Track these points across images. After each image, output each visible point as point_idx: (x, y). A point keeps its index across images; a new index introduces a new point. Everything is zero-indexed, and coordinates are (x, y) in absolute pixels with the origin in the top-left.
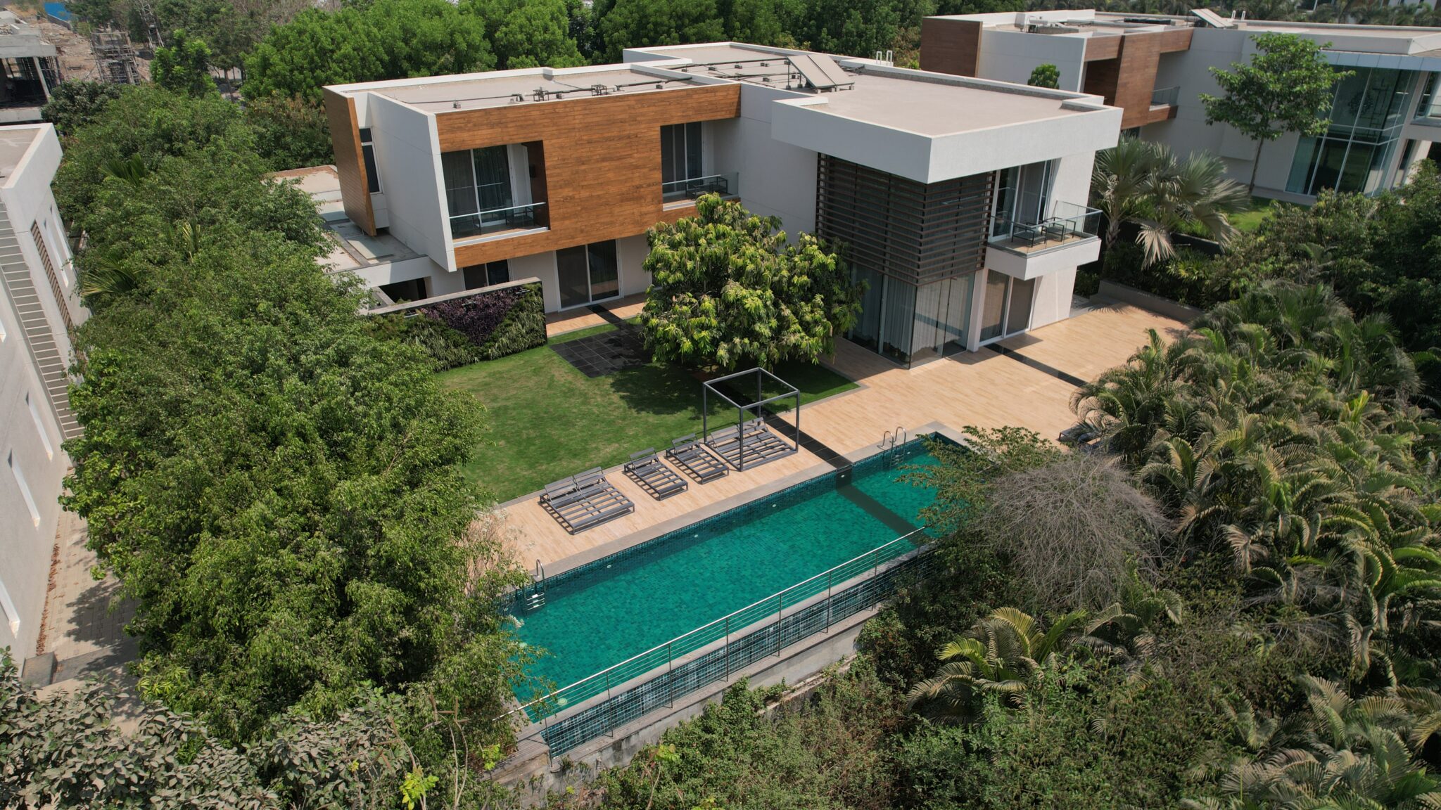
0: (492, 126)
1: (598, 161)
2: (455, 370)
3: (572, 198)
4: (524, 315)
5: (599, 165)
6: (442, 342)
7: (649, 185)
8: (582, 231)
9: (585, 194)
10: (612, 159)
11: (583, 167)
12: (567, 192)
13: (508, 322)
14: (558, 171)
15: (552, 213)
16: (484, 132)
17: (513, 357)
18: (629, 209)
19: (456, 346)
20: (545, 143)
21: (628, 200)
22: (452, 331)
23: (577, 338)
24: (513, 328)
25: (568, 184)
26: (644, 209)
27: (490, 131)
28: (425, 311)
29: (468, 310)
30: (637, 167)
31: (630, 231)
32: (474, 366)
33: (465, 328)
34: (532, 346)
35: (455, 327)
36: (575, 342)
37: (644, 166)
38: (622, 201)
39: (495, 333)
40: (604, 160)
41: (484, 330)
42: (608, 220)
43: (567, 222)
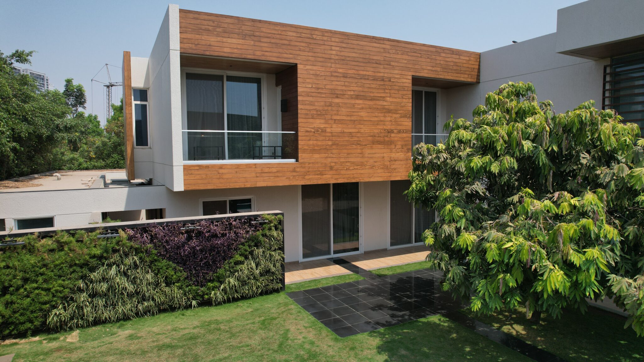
0: (244, 36)
1: (351, 97)
2: (162, 316)
3: (323, 131)
4: (259, 251)
5: (353, 101)
6: (149, 276)
7: (399, 132)
8: (331, 168)
9: (337, 129)
10: (364, 98)
11: (337, 100)
12: (319, 123)
13: (239, 258)
14: (311, 99)
15: (302, 143)
16: (234, 41)
17: (240, 303)
18: (380, 152)
19: (168, 284)
20: (300, 67)
21: (379, 143)
22: (164, 263)
23: (320, 286)
24: (244, 267)
25: (320, 114)
26: (393, 155)
27: (241, 41)
28: (131, 232)
29: (190, 238)
30: (389, 111)
31: (380, 176)
32: (189, 312)
33: (182, 261)
34: (266, 292)
35: (169, 259)
36: (317, 290)
37: (395, 112)
38: (373, 143)
39: (221, 271)
40: (357, 97)
41: (207, 265)
42: (359, 160)
43: (316, 156)
